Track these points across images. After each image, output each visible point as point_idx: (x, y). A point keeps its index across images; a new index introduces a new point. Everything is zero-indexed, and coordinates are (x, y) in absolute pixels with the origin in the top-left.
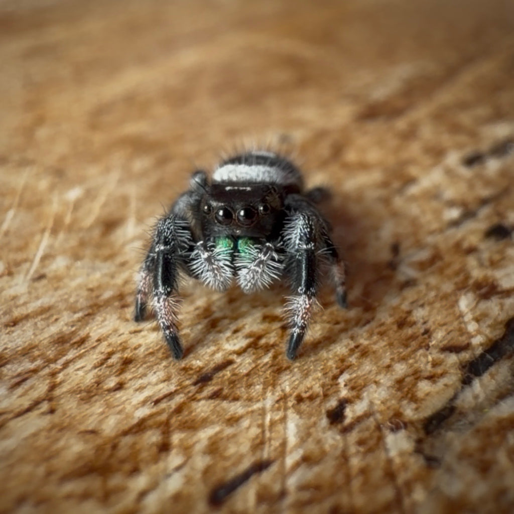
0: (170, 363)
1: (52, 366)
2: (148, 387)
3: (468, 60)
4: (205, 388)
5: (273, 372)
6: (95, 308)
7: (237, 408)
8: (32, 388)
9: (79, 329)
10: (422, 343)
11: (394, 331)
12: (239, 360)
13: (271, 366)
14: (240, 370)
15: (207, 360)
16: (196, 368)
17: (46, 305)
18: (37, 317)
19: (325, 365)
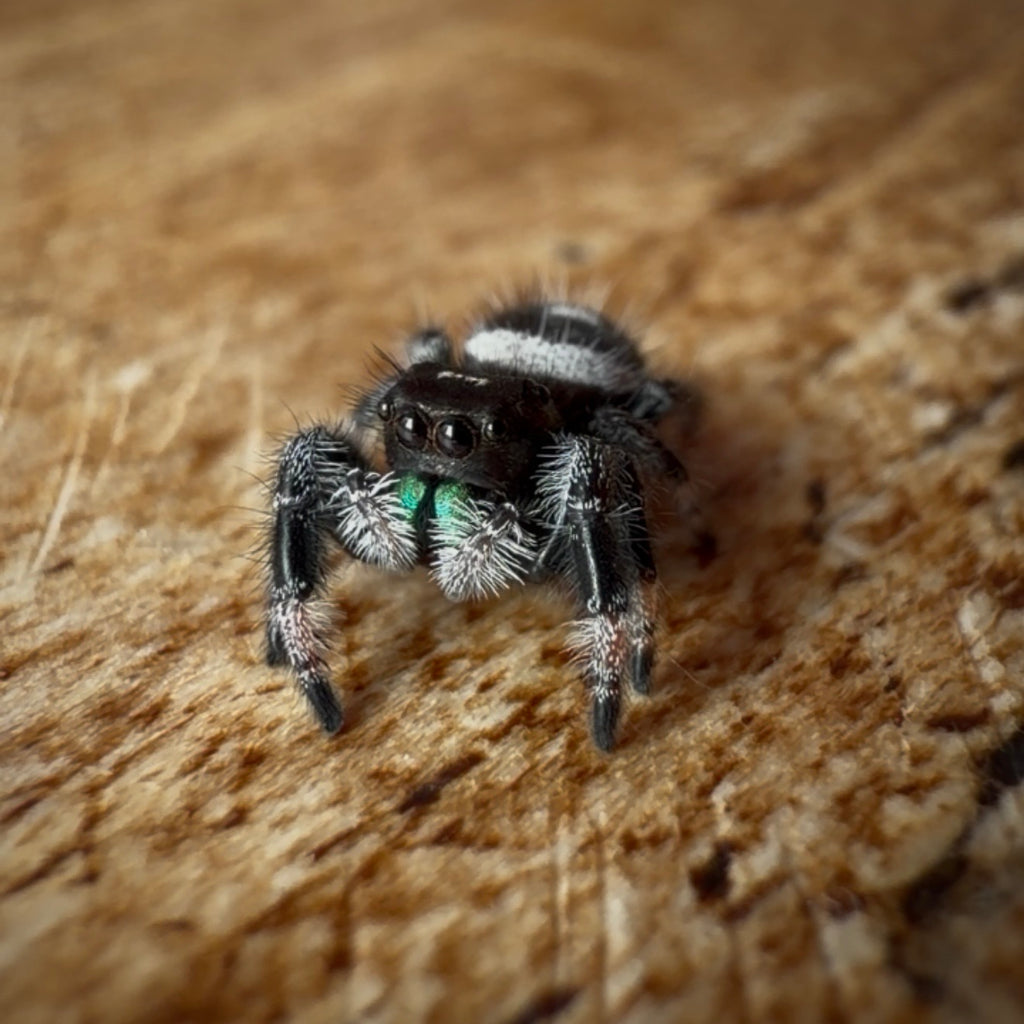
0: (346, 761)
1: (91, 770)
2: (301, 818)
3: (941, 83)
4: (423, 818)
5: (571, 779)
6: (181, 634)
7: (494, 866)
8: (46, 822)
9: (148, 684)
10: (885, 709)
11: (825, 683)
12: (494, 753)
13: (564, 767)
14: (497, 775)
15: (426, 754)
16: (402, 773)
17: (75, 630)
18: (55, 659)
19: (680, 763)
